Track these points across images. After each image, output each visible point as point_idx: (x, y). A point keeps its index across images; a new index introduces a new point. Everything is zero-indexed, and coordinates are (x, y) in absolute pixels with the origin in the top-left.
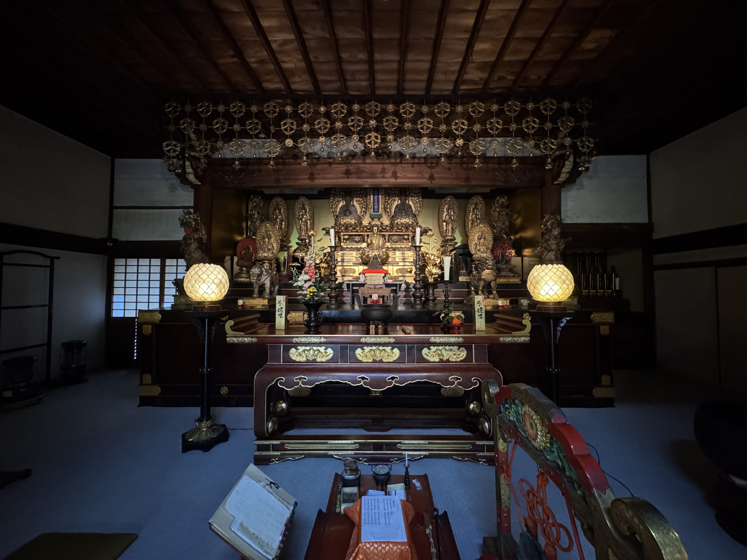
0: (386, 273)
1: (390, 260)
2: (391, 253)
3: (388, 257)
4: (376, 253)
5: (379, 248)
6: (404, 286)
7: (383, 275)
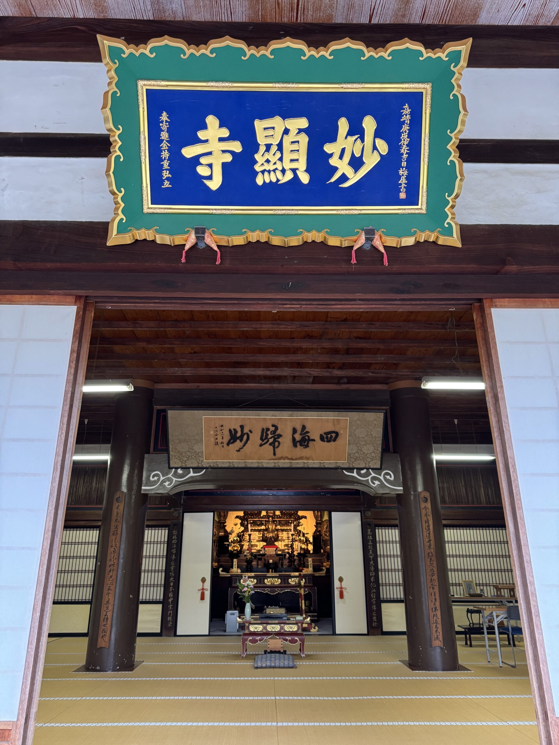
0: (277, 548)
1: (280, 538)
2: (280, 534)
3: (278, 537)
4: (271, 535)
5: (273, 531)
6: (287, 555)
7: (275, 549)
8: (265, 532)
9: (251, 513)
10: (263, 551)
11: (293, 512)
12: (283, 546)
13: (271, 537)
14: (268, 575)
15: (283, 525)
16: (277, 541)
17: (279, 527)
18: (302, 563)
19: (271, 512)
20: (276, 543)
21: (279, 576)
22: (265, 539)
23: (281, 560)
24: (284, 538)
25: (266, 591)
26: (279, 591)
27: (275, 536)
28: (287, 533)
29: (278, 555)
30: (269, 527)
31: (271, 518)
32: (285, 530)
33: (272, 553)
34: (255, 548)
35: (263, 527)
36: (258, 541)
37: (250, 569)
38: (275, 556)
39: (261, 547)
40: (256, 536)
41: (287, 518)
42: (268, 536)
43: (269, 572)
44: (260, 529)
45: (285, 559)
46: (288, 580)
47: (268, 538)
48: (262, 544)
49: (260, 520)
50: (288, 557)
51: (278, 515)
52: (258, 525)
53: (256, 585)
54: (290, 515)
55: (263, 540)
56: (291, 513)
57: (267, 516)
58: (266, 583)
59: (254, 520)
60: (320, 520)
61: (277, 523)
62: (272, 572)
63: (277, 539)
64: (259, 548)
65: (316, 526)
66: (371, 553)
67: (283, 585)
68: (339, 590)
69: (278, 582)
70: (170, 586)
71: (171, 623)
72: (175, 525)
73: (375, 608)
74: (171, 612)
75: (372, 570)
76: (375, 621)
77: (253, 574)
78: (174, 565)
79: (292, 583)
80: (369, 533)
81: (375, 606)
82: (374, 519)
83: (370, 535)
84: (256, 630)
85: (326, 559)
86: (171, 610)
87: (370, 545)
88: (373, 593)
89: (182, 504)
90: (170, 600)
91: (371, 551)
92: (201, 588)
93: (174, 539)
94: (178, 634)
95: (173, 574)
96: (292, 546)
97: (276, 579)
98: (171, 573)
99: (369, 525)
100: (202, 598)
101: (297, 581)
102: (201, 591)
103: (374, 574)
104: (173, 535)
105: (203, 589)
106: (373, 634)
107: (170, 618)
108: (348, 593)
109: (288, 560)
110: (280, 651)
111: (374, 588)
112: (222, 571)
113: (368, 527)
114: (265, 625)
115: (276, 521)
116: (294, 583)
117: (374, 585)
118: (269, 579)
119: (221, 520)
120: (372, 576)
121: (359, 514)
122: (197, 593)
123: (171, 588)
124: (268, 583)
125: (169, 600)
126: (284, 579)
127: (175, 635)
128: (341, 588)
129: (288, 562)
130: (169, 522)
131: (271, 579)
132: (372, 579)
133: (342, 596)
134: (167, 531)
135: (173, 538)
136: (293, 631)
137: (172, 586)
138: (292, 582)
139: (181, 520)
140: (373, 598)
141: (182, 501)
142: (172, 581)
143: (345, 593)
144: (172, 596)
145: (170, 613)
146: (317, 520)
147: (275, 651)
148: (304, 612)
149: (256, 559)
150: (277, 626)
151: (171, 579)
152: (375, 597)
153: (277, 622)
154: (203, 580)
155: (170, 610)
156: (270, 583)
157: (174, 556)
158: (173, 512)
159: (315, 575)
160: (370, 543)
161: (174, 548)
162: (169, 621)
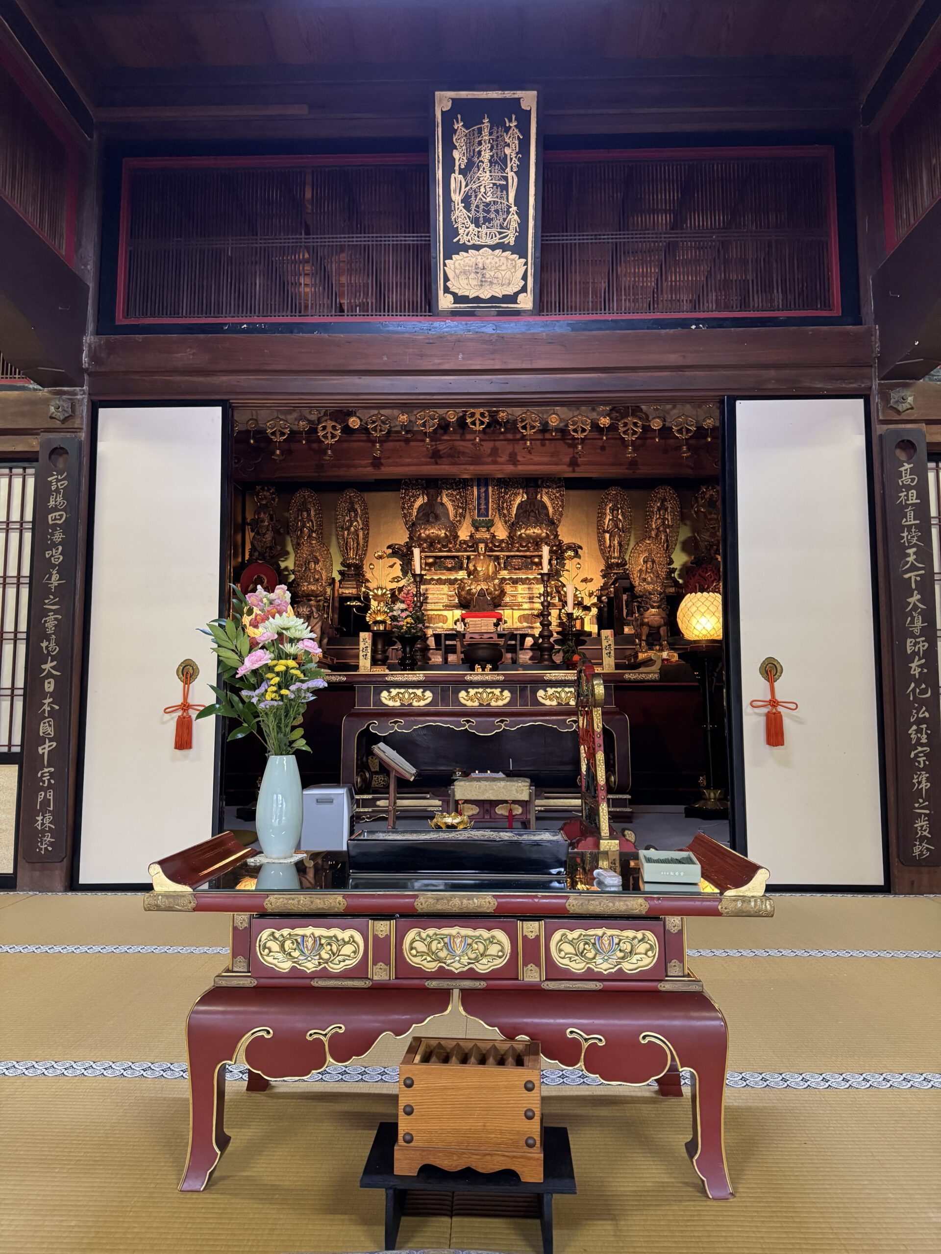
0: (500, 620)
2: (508, 589)
4: (483, 586)
5: (488, 578)
6: (529, 641)
7: (495, 620)
8: (465, 581)
9: (428, 536)
10: (460, 627)
11: (544, 535)
12: (516, 620)
13: (482, 593)
14: (468, 678)
15: (516, 569)
16: (500, 605)
19: (483, 534)
21: (503, 682)
22: (465, 598)
23: (512, 649)
24: (519, 599)
25: (465, 725)
26: (506, 725)
27: (495, 590)
28: (526, 587)
29: (501, 636)
30: (479, 569)
31: (482, 546)
32: (523, 581)
33: (484, 630)
36: (448, 607)
37: (410, 658)
38: (495, 637)
39: (456, 618)
40: (440, 595)
41: (529, 547)
42: (474, 591)
43: (474, 670)
44: (453, 578)
45: (522, 649)
46: (534, 692)
47: (474, 594)
48: (458, 613)
50: (532, 646)
51: (502, 541)
52: (449, 569)
53: (432, 708)
54: (537, 544)
56: (539, 536)
57: (473, 544)
58: (462, 700)
59: (436, 557)
61: (499, 564)
62: (483, 669)
63: (498, 599)
65: (605, 575)
66: (911, 559)
68: (765, 710)
69: (501, 698)
70: (44, 695)
71: (48, 838)
72: (57, 452)
73: (925, 786)
74: (50, 795)
75: (917, 632)
76: (922, 839)
77: (419, 675)
78: (55, 612)
79: (548, 702)
80: (906, 479)
81: (924, 775)
82: (929, 422)
83: (908, 488)
84: (310, 966)
86: (50, 786)
87: (909, 527)
88: (919, 722)
89: (86, 370)
90: (44, 750)
91: (911, 551)
92: (179, 701)
93: (55, 509)
94: (82, 881)
95: (52, 645)
97: (497, 691)
98: (44, 644)
99: (907, 445)
100: (184, 740)
101: (563, 695)
102: (180, 713)
103: (923, 646)
104: (50, 493)
105: (185, 706)
106: (914, 889)
107: (44, 821)
108: (800, 722)
110: (509, 1176)
111: (923, 702)
113: (901, 455)
116: (554, 703)
117: (924, 691)
118: (472, 692)
120: (914, 653)
121: (859, 404)
122: (163, 723)
123: (48, 701)
124: (469, 703)
125: (40, 751)
126: (523, 690)
127: (73, 884)
128: (774, 703)
130: (31, 444)
131: (481, 690)
132: (913, 665)
133: (774, 735)
134: (31, 482)
135: (52, 503)
137: (52, 695)
139: (83, 436)
140: (919, 743)
141: (85, 359)
142: (50, 675)
143: (788, 725)
144: (51, 731)
145: (45, 802)
147: (468, 1174)
150: (484, 933)
151: (47, 666)
152: (924, 741)
153: (486, 901)
154: (188, 672)
155: (45, 790)
157: (55, 577)
158: (46, 402)
159: (627, 676)
160: (910, 520)
161: (54, 545)
162: (43, 832)
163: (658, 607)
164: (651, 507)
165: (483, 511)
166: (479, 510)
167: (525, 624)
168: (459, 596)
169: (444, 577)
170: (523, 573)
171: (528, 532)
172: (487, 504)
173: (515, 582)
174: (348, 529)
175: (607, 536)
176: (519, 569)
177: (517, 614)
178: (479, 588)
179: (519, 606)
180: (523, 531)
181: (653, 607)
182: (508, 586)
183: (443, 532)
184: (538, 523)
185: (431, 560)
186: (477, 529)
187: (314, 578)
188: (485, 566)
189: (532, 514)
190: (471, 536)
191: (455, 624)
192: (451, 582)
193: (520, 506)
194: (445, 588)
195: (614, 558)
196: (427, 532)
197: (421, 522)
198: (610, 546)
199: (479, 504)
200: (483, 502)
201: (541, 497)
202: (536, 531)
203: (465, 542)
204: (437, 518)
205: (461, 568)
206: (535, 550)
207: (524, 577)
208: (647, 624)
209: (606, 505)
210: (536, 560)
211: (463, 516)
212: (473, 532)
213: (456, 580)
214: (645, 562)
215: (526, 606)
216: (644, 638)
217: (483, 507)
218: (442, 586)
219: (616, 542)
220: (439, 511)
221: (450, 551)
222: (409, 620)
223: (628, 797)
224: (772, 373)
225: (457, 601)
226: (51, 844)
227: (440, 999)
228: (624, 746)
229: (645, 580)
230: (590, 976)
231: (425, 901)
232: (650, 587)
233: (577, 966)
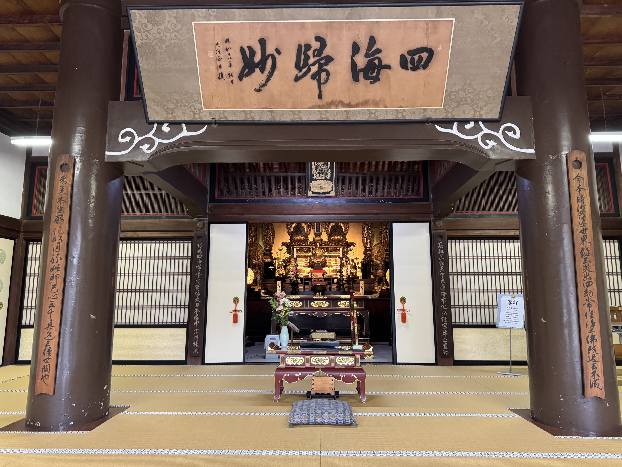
0: (325, 273)
1: (327, 264)
2: (328, 260)
3: (326, 262)
4: (318, 260)
5: (320, 257)
6: (336, 281)
7: (323, 273)
8: (312, 258)
9: (297, 239)
10: (310, 276)
11: (341, 239)
12: (330, 272)
13: (318, 263)
14: (314, 298)
15: (330, 252)
16: (325, 266)
17: (326, 254)
18: (351, 287)
19: (318, 239)
20: (324, 269)
21: (326, 299)
22: (312, 264)
23: (329, 284)
24: (332, 264)
25: (313, 314)
26: (327, 314)
27: (323, 261)
28: (334, 259)
29: (325, 279)
30: (317, 253)
31: (318, 244)
32: (333, 257)
33: (319, 277)
34: (302, 274)
35: (310, 254)
36: (305, 267)
37: (294, 291)
38: (323, 280)
39: (308, 272)
40: (302, 262)
41: (335, 244)
42: (315, 262)
43: (316, 295)
44: (306, 255)
45: (333, 283)
46: (337, 303)
47: (315, 263)
48: (309, 269)
49: (307, 247)
50: (337, 282)
51: (325, 242)
52: (305, 252)
53: (302, 308)
54: (339, 242)
55: (310, 266)
56: (339, 239)
57: (314, 243)
58: (312, 305)
59: (300, 247)
60: (370, 248)
61: (324, 250)
62: (319, 295)
63: (324, 265)
64: (305, 274)
65: (365, 253)
66: (442, 269)
67: (331, 308)
68: (401, 312)
69: (325, 305)
70: (196, 308)
71: (197, 349)
72: (199, 237)
73: (446, 334)
74: (197, 337)
75: (443, 290)
76: (445, 349)
77: (297, 297)
78: (199, 283)
79: (341, 306)
80: (440, 246)
81: (446, 331)
82: (447, 230)
83: (441, 249)
84: (295, 364)
85: (377, 283)
86: (197, 334)
87: (441, 260)
88: (444, 316)
89: (207, 213)
90: (196, 324)
91: (442, 267)
92: (234, 309)
93: (199, 254)
94: (206, 362)
95: (198, 293)
96: (340, 271)
97: (324, 302)
98: (196, 293)
99: (441, 237)
100: (235, 321)
101: (347, 303)
102: (234, 313)
103: (445, 294)
104: (197, 249)
105: (236, 311)
106: (444, 364)
107: (195, 344)
108: (411, 315)
109: (336, 285)
110: (329, 394)
111: (445, 310)
112: (263, 293)
113: (439, 239)
114: (307, 357)
115: (324, 248)
116: (344, 306)
117: (445, 307)
118: (316, 302)
119: (267, 247)
120: (443, 296)
121: (428, 224)
122: (229, 315)
123: (196, 309)
124: (315, 306)
125: (194, 324)
126: (333, 302)
127: (203, 363)
128: (404, 310)
129: (336, 287)
130: (192, 234)
131: (318, 302)
132: (442, 300)
133: (404, 319)
134: (190, 245)
135: (198, 252)
136: (348, 365)
137: (198, 307)
138: (341, 304)
139: (207, 232)
140: (444, 322)
141: (207, 210)
142: (197, 302)
143: (408, 316)
144: (198, 318)
145: (196, 339)
146: (365, 247)
147: (323, 394)
148: (357, 337)
149: (303, 284)
150: (325, 358)
151: (197, 299)
152: (446, 321)
153: (325, 352)
154: (236, 301)
155: (196, 335)
156: (317, 306)
157: (199, 273)
158: (196, 222)
159: (368, 297)
160: (441, 258)
161: (199, 264)
162: (195, 348)
163: (382, 270)
164: (382, 228)
165: (318, 229)
166: (317, 229)
167: (334, 273)
168: (309, 263)
169: (303, 255)
170: (333, 254)
171: (335, 238)
172: (320, 227)
173: (330, 257)
174: (267, 236)
175: (365, 239)
176: (332, 252)
177: (331, 269)
178: (317, 261)
179: (332, 266)
180: (333, 237)
181: (380, 270)
182: (328, 259)
183: (303, 237)
184: (339, 235)
185: (298, 248)
186: (316, 236)
187: (257, 258)
188: (319, 252)
189: (337, 231)
190: (314, 239)
191: (308, 274)
192: (306, 257)
193: (332, 227)
194: (304, 259)
195: (368, 247)
196: (297, 238)
197: (294, 234)
198: (366, 243)
199: (317, 227)
200: (318, 226)
201: (340, 224)
202: (338, 238)
203: (311, 242)
204: (301, 232)
205: (310, 251)
206: (338, 245)
207: (334, 255)
208: (378, 276)
209: (365, 227)
210: (338, 248)
211: (310, 231)
212: (314, 237)
213: (308, 256)
214: (378, 252)
215: (334, 267)
216: (377, 281)
217: (318, 228)
218: (303, 259)
219: (369, 241)
220: (302, 229)
221: (306, 245)
222: (294, 278)
223: (368, 338)
224: (403, 215)
225: (308, 264)
226: (197, 351)
227: (317, 369)
228: (366, 321)
229: (377, 259)
230: (343, 365)
231: (315, 352)
232: (379, 262)
233: (341, 364)
